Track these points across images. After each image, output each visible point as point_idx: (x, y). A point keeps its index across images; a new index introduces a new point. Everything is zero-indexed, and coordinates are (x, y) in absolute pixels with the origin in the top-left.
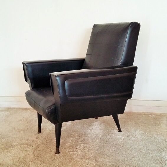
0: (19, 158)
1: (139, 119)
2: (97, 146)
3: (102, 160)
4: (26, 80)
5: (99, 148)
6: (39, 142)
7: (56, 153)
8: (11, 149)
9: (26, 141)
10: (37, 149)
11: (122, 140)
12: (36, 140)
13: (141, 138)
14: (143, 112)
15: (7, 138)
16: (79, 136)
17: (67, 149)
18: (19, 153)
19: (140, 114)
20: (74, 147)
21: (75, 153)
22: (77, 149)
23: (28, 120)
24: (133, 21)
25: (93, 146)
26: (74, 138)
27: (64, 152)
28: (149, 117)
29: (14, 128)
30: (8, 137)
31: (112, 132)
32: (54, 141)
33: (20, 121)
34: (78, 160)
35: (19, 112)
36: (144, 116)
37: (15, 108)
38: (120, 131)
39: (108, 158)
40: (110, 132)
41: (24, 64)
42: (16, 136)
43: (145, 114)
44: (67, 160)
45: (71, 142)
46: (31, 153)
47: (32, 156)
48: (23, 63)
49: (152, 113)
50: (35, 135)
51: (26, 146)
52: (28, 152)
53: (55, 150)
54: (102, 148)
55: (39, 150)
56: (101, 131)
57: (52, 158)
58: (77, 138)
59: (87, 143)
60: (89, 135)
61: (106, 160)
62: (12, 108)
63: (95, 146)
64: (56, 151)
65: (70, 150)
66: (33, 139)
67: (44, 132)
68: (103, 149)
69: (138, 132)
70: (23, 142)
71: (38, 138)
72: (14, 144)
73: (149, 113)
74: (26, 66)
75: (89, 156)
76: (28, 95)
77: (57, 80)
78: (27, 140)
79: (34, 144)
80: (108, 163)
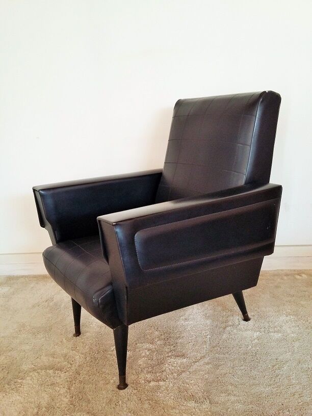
0: (39, 407)
1: (277, 287)
2: (206, 360)
3: (223, 398)
4: (43, 224)
5: (210, 366)
6: (78, 358)
7: (120, 388)
8: (20, 381)
9: (51, 359)
10: (75, 379)
11: (256, 341)
12: (71, 353)
13: (293, 333)
14: (282, 270)
15: (9, 354)
16: (163, 337)
17: (142, 376)
18: (37, 392)
19: (277, 275)
20: (156, 366)
21: (162, 383)
22: (164, 373)
23: (51, 304)
24: (267, 90)
25: (197, 364)
26: (152, 343)
27: (137, 383)
28: (297, 279)
29: (23, 326)
30: (10, 351)
31: (230, 323)
32: (111, 355)
33: (34, 306)
34: (171, 403)
35: (32, 286)
36: (285, 278)
37: (22, 277)
38: (246, 319)
39: (235, 392)
40: (227, 321)
41: (36, 192)
42: (28, 347)
43: (287, 275)
44: (146, 406)
45: (148, 353)
46: (63, 391)
47: (66, 400)
48: (34, 190)
49: (300, 270)
50: (68, 340)
51: (51, 372)
52: (57, 389)
53: (116, 379)
54: (217, 367)
55: (81, 382)
56: (208, 322)
57: (111, 400)
58: (158, 343)
59: (183, 356)
60: (185, 334)
61: (233, 398)
62: (18, 278)
63: (202, 362)
64: (118, 382)
65: (149, 376)
66: (65, 351)
67: (87, 332)
68: (220, 368)
69: (283, 318)
70: (45, 360)
71: (74, 348)
72: (25, 367)
73: (295, 270)
74: (41, 195)
75: (193, 389)
76: (49, 258)
77: (116, 233)
78: (53, 355)
79: (69, 366)
80: (239, 406)
